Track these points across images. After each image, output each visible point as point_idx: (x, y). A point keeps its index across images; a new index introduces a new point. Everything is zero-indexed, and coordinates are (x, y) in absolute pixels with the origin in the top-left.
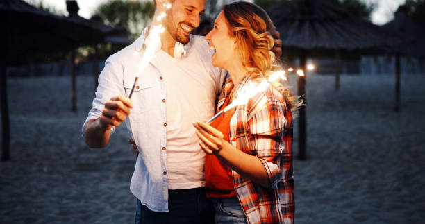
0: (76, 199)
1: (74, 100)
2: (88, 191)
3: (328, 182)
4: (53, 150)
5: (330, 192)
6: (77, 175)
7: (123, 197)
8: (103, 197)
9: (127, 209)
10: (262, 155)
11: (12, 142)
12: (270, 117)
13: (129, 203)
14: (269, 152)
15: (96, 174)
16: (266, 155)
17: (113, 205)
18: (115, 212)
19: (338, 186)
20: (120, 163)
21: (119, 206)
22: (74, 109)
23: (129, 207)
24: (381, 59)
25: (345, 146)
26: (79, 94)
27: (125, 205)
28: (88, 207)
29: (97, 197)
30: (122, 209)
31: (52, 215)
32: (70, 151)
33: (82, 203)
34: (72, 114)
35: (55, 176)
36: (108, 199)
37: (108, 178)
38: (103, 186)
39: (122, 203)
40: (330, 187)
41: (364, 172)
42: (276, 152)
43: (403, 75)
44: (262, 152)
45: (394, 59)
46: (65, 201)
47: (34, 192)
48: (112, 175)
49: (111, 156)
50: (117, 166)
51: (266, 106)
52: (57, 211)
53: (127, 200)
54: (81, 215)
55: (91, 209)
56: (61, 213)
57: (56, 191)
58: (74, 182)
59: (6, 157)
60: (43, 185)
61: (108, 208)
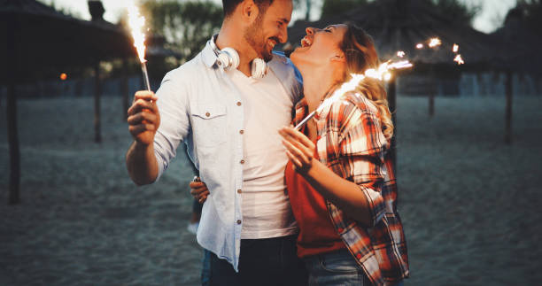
0: (108, 252)
1: (98, 127)
2: (123, 242)
3: (425, 233)
4: (73, 190)
5: (428, 244)
6: (107, 222)
7: (167, 251)
8: (142, 250)
9: (173, 265)
10: (359, 181)
11: (23, 180)
12: (367, 134)
13: (175, 258)
14: (368, 177)
15: (131, 222)
16: (364, 180)
17: (156, 261)
18: (159, 269)
19: (438, 237)
20: (160, 207)
21: (163, 262)
22: (98, 139)
23: (176, 262)
24: (487, 77)
25: (444, 187)
26: (104, 120)
27: (170, 260)
28: (123, 262)
29: (135, 250)
30: (166, 266)
31: (79, 272)
32: (96, 192)
33: (116, 258)
34: (96, 145)
35: (79, 223)
36: (148, 252)
37: (146, 226)
38: (140, 236)
39: (167, 258)
40: (427, 239)
41: (470, 220)
42: (376, 177)
43: (515, 98)
44: (359, 177)
45: (502, 77)
46: (94, 255)
47: (54, 243)
48: (151, 222)
49: (148, 198)
50: (156, 212)
51: (360, 121)
52: (85, 268)
53: (173, 253)
54: (115, 272)
55: (128, 265)
56: (90, 270)
57: (80, 243)
58: (104, 231)
59: (15, 199)
60: (64, 235)
61: (149, 264)
